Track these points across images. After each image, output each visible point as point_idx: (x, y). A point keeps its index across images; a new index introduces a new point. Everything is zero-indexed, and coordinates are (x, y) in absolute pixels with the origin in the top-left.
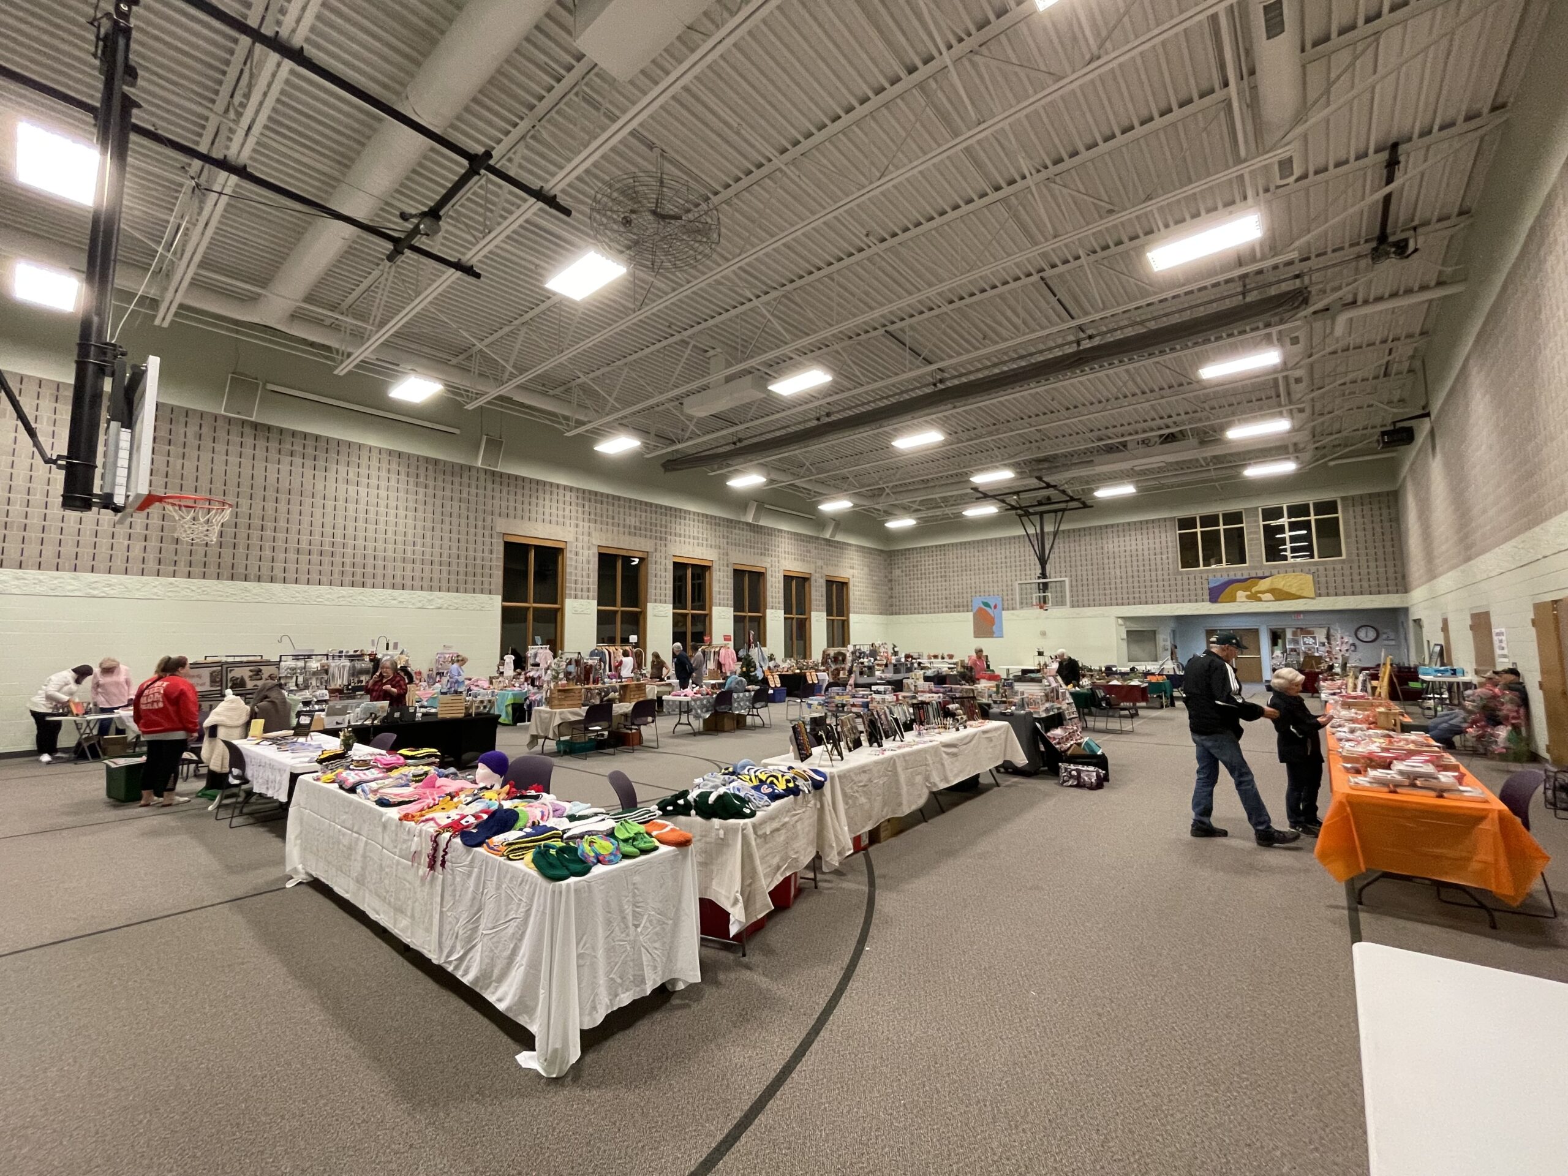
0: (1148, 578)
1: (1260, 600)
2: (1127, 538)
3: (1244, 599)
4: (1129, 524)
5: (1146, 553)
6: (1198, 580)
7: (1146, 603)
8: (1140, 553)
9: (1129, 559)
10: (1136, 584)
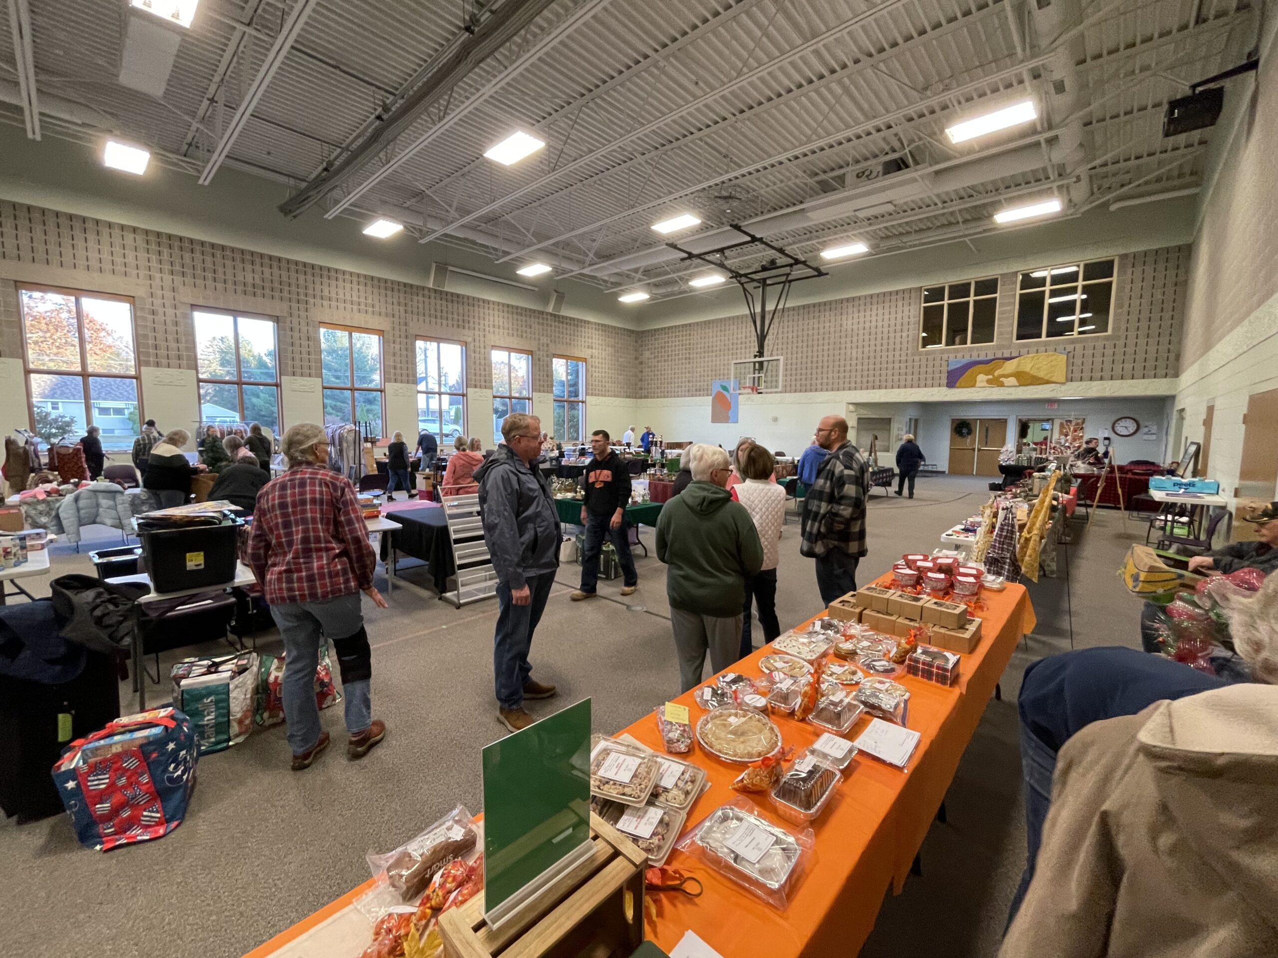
0: (884, 359)
1: (1002, 385)
2: (868, 313)
3: (985, 384)
4: (871, 296)
5: (886, 330)
6: (937, 363)
7: (880, 388)
8: (879, 330)
9: (867, 337)
10: (871, 367)
